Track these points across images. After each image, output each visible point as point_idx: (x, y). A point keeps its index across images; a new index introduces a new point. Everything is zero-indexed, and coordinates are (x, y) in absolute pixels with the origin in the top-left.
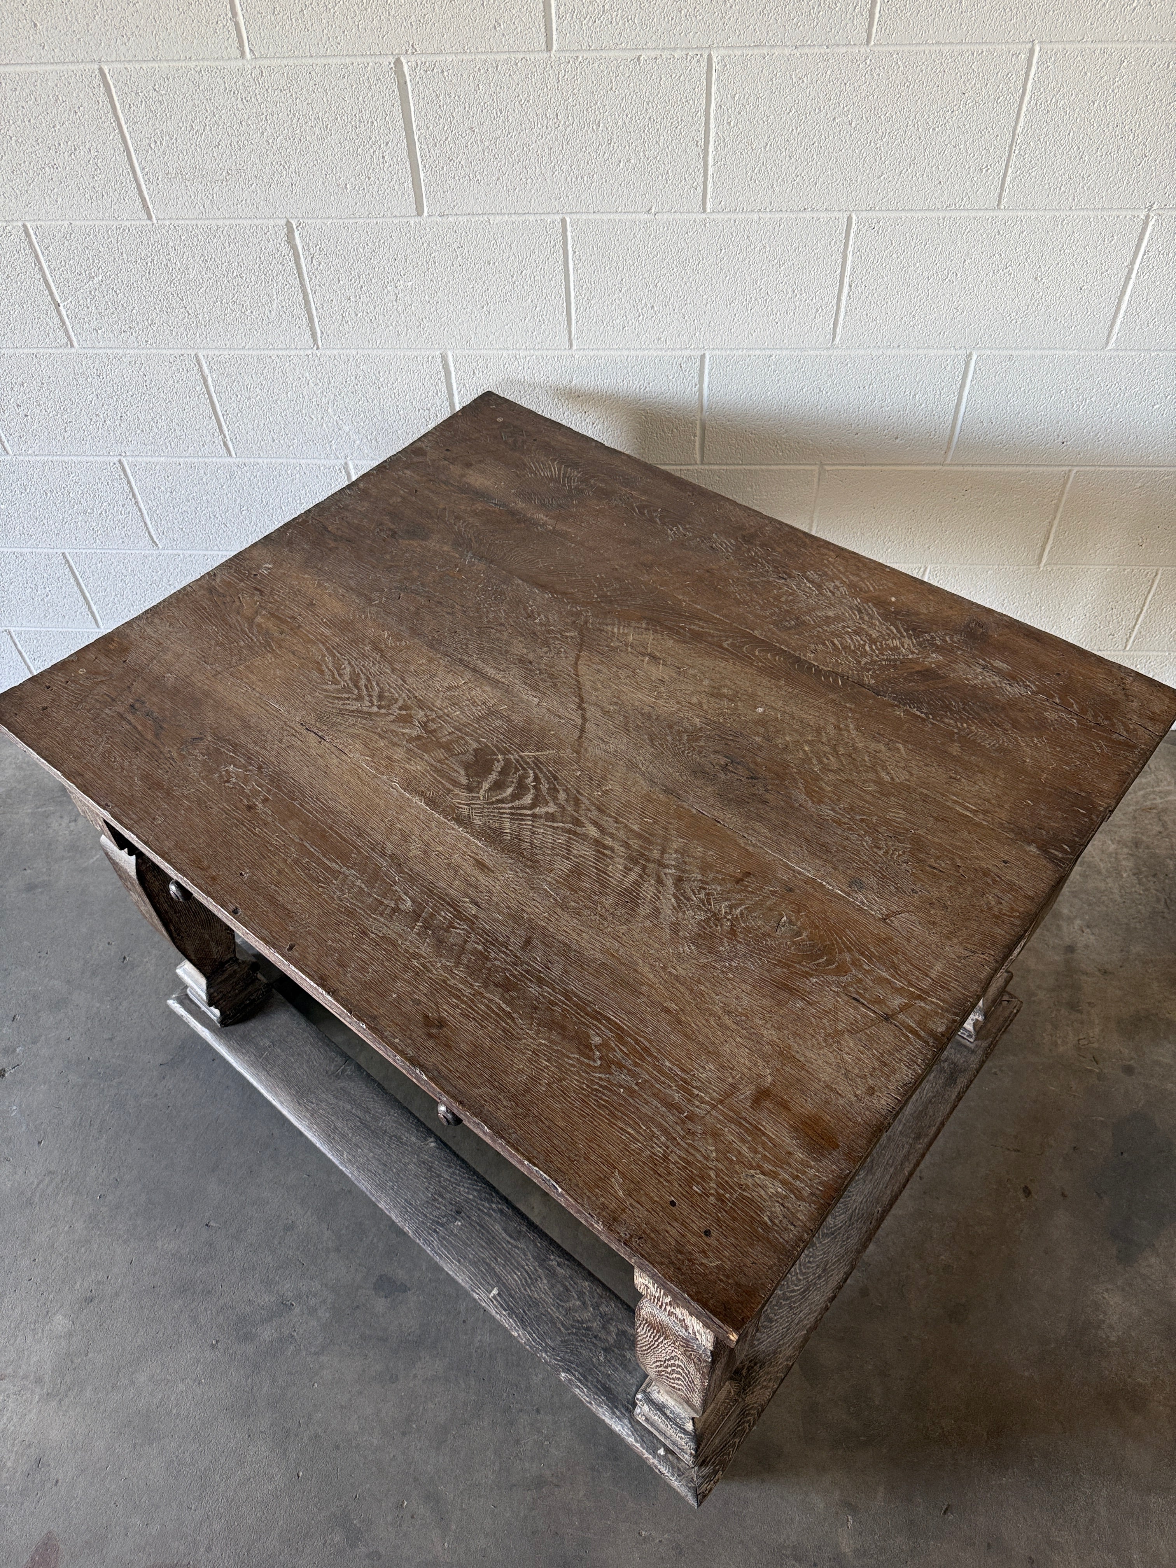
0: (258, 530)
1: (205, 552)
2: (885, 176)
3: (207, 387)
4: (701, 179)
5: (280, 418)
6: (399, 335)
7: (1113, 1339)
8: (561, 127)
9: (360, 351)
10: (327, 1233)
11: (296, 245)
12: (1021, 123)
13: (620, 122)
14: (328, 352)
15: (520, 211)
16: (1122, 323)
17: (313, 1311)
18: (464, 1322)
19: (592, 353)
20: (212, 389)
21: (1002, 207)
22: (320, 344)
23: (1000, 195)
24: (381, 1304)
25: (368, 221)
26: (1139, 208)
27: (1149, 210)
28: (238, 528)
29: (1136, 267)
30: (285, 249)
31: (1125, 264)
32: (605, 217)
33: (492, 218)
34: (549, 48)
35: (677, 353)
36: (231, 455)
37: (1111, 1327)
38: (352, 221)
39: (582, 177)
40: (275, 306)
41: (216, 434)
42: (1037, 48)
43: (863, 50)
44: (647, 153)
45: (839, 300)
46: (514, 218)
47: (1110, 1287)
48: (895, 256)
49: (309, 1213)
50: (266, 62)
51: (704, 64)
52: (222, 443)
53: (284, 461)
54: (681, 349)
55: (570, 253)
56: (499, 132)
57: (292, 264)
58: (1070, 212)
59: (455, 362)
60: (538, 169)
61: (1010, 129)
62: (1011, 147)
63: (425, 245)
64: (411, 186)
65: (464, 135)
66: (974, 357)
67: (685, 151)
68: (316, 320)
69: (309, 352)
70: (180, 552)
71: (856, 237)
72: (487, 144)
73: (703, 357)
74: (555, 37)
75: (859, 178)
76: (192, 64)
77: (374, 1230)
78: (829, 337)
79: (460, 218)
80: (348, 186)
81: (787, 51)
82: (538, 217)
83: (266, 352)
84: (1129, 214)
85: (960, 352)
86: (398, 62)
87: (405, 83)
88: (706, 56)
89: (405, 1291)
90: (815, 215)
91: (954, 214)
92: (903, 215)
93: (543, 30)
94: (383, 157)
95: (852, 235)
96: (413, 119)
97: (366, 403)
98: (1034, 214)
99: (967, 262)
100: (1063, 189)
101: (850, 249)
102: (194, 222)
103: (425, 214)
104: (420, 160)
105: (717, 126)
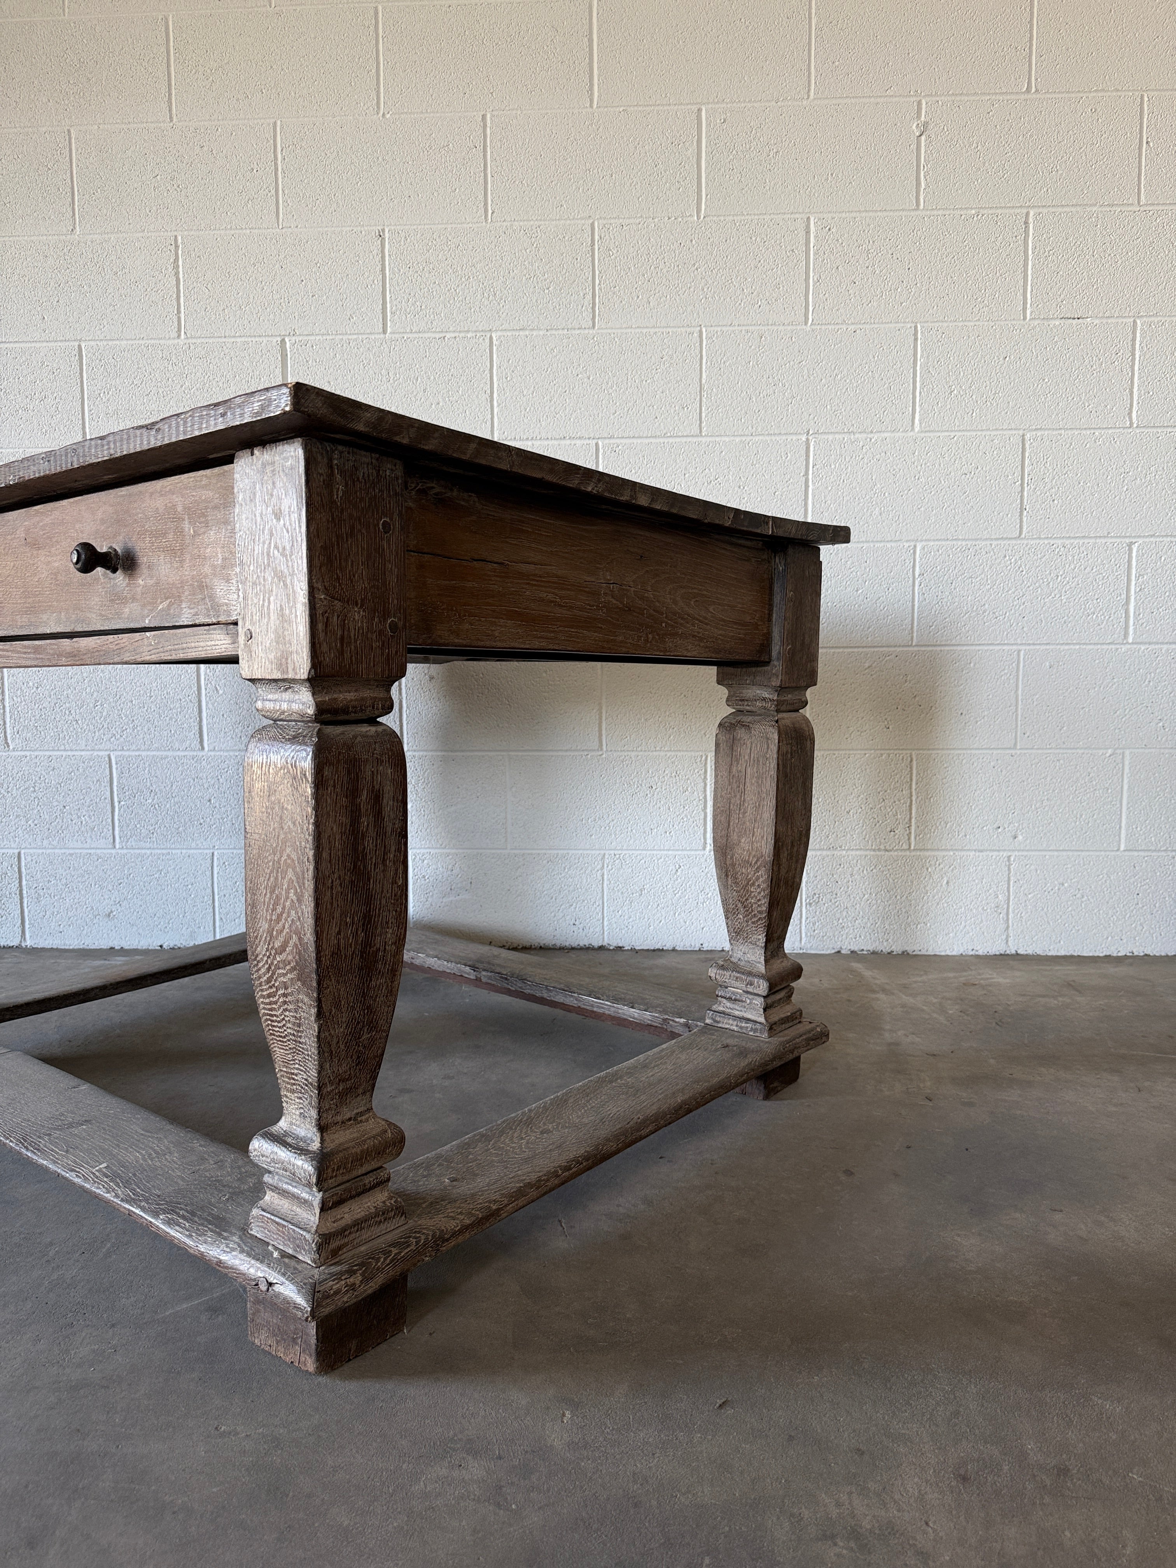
2: (618, 413)
4: (489, 416)
13: (432, 378)
21: (704, 434)
23: (700, 425)
26: (799, 433)
27: (807, 434)
29: (810, 477)
31: (802, 474)
34: (384, 331)
42: (704, 330)
43: (591, 332)
44: (451, 398)
48: (633, 471)
50: (194, 341)
51: (487, 341)
56: (348, 384)
58: (752, 437)
61: (698, 380)
67: (477, 397)
70: (28, 753)
71: (604, 457)
74: (389, 325)
75: (600, 414)
76: (143, 342)
81: (541, 333)
86: (283, 341)
87: (287, 355)
88: (488, 336)
90: (573, 442)
91: (671, 440)
92: (635, 441)
93: (381, 320)
95: (601, 456)
96: (289, 376)
98: (727, 439)
99: (687, 476)
100: (743, 421)
105: (498, 380)
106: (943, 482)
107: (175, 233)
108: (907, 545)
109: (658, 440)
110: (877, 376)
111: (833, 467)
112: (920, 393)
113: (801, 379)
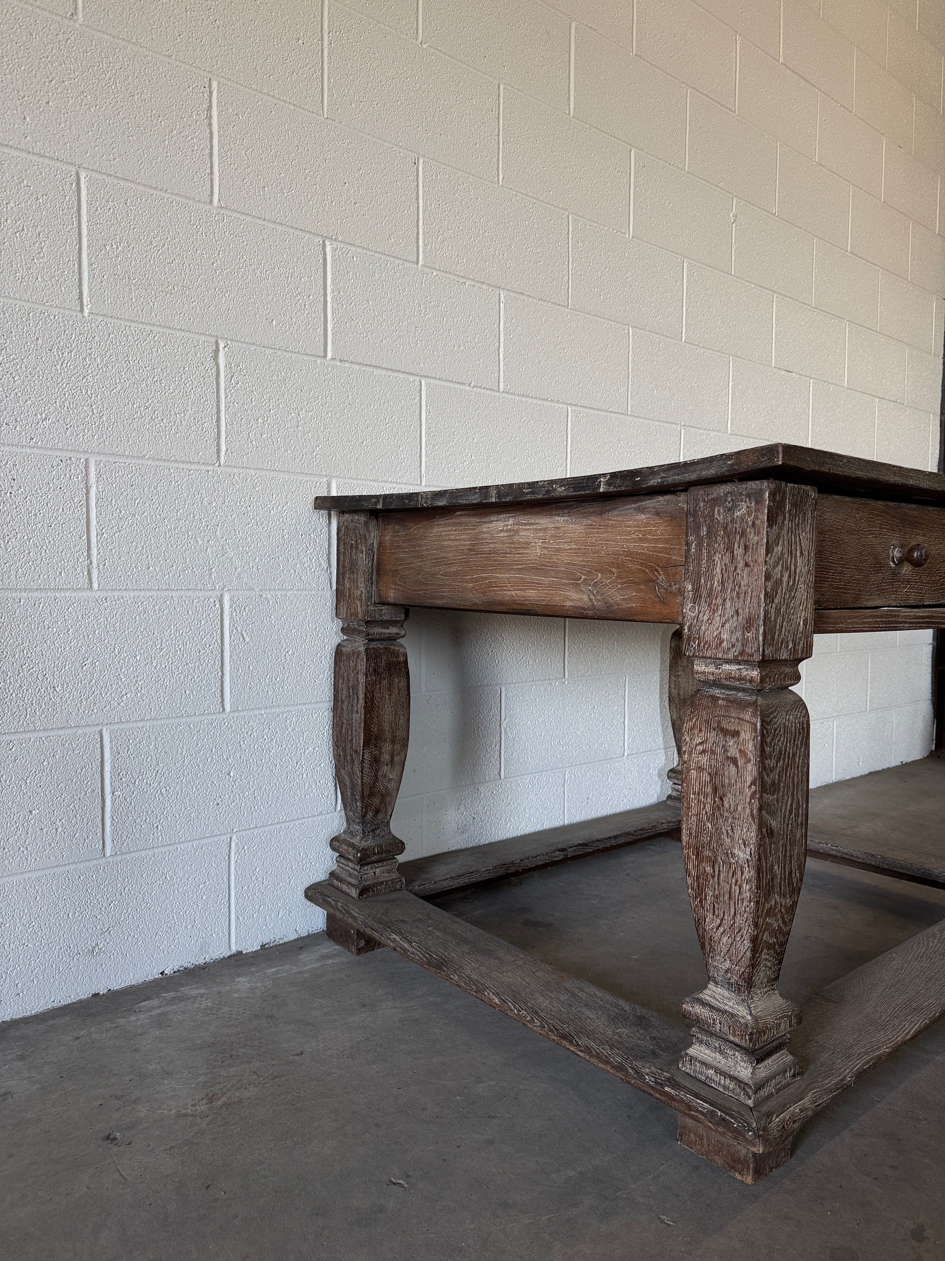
3: (87, 499)
6: (292, 460)
8: (422, 315)
9: (257, 472)
11: (219, 363)
12: (630, 367)
14: (229, 470)
15: (395, 368)
20: (93, 501)
22: (222, 461)
25: (287, 352)
28: (71, 691)
30: (210, 363)
32: (446, 384)
33: (375, 370)
36: (92, 587)
38: (274, 349)
39: (433, 352)
40: (185, 418)
41: (81, 560)
46: (390, 373)
52: (85, 570)
53: (155, 593)
55: (423, 407)
57: (213, 379)
60: (409, 340)
62: (628, 379)
63: (327, 381)
64: (322, 332)
65: (363, 304)
68: (223, 436)
69: (210, 468)
72: (379, 314)
79: (356, 364)
82: (405, 375)
83: (166, 464)
84: (674, 426)
94: (305, 306)
101: (569, 429)
102: (128, 324)
103: (331, 356)
104: (330, 314)
107: (210, 75)
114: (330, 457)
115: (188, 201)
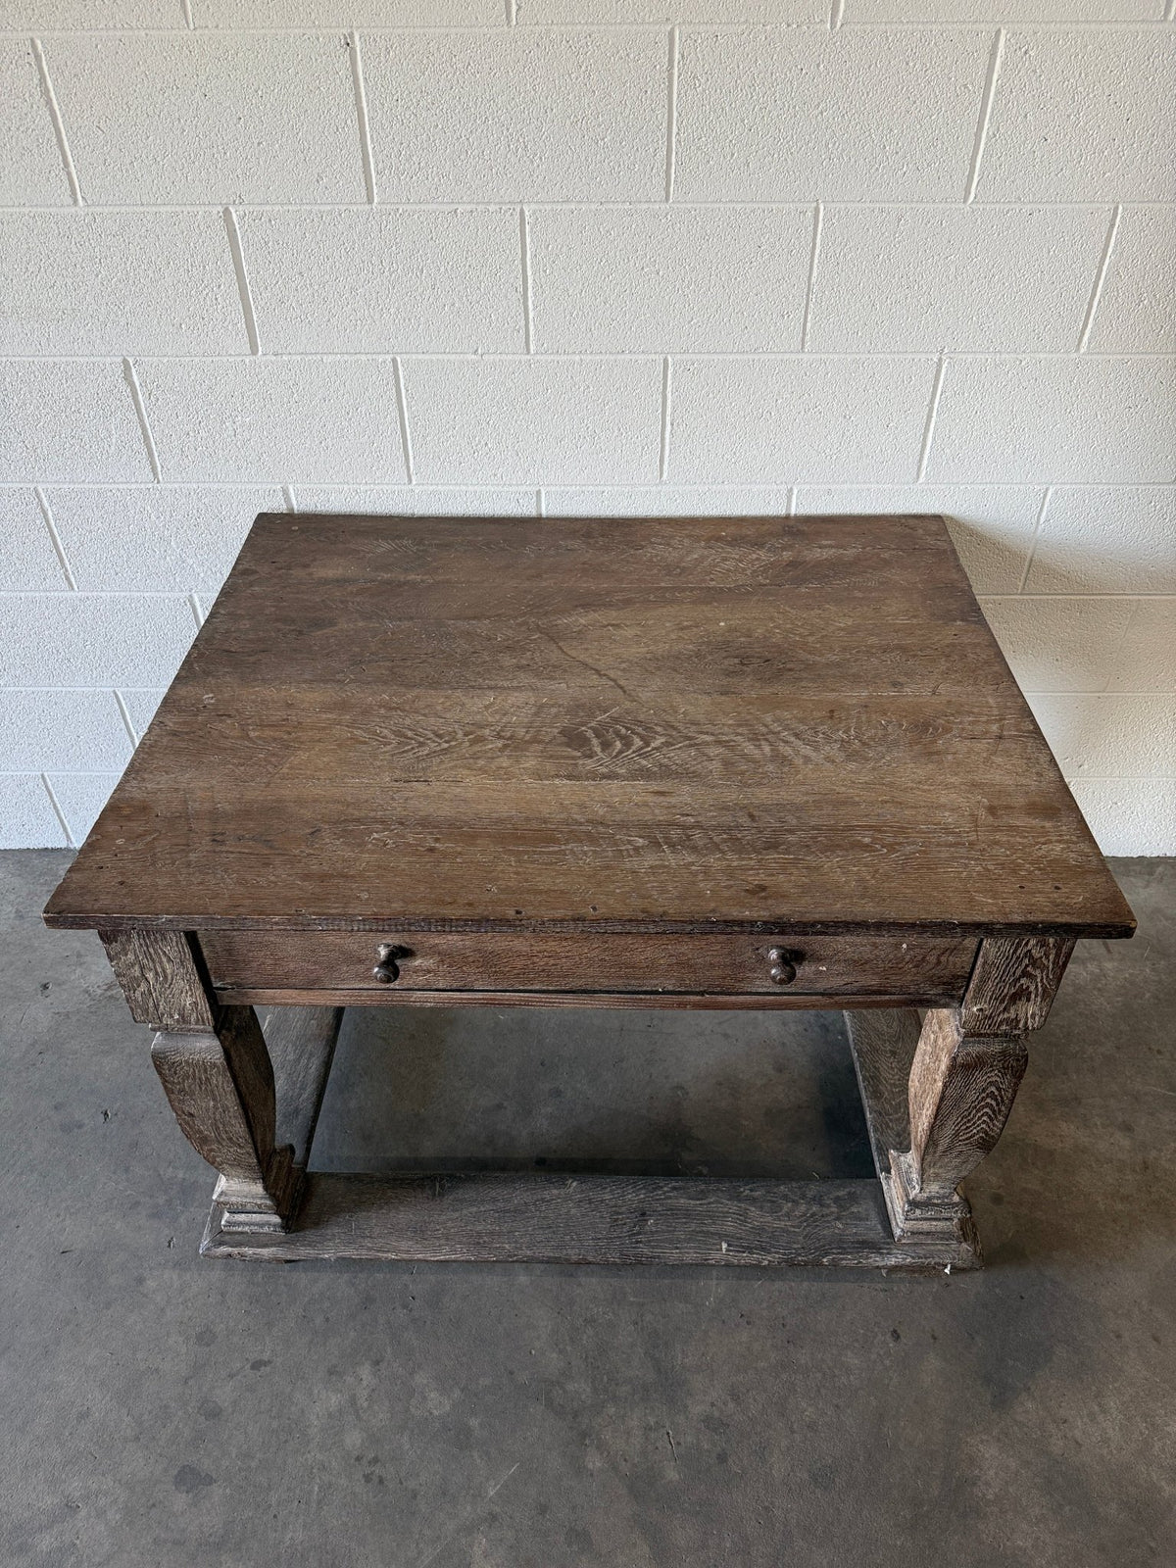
0: (102, 664)
1: (48, 689)
2: (695, 321)
3: (47, 521)
4: (523, 322)
5: (122, 552)
6: (239, 469)
7: (990, 1497)
8: (386, 273)
9: (201, 485)
10: (127, 1419)
11: (134, 382)
12: (815, 274)
13: (442, 269)
14: (169, 486)
15: (352, 351)
16: (929, 458)
17: (101, 1514)
18: (275, 1516)
19: (431, 488)
20: (52, 522)
21: (806, 350)
22: (160, 478)
23: (803, 339)
24: (180, 1501)
25: (204, 359)
26: (931, 352)
27: (941, 354)
28: (81, 663)
29: (936, 405)
30: (123, 386)
31: (925, 403)
32: (434, 357)
33: (325, 357)
34: (370, 201)
35: (514, 489)
36: (73, 589)
37: (987, 1484)
38: (187, 359)
39: (410, 320)
40: (114, 440)
41: (58, 568)
42: (822, 207)
43: (663, 206)
44: (470, 298)
45: (663, 439)
46: (346, 357)
47: (985, 1437)
48: (711, 395)
49: (108, 1398)
50: (99, 209)
51: (517, 217)
52: (63, 577)
53: (128, 594)
54: (518, 485)
55: (403, 391)
56: (327, 277)
57: (130, 400)
58: (868, 356)
59: (297, 496)
60: (366, 312)
61: (806, 279)
62: (808, 295)
63: (261, 382)
64: (244, 326)
65: (293, 279)
66: (795, 491)
67: (506, 296)
68: (156, 454)
69: (150, 486)
70: (23, 689)
71: (674, 376)
72: (316, 287)
73: (539, 493)
74: (375, 191)
75: (671, 322)
76: (26, 210)
77: (180, 1413)
78: (657, 473)
79: (294, 357)
80: (183, 326)
81: (593, 207)
82: (370, 357)
83: (106, 486)
84: (923, 357)
85: (782, 487)
86: (227, 211)
87: (235, 231)
88: (518, 210)
89: (210, 1484)
90: (634, 357)
91: (763, 357)
92: (715, 357)
93: (363, 184)
94: (216, 299)
95: (670, 376)
96: (244, 264)
97: (209, 536)
98: (836, 357)
99: (779, 402)
100: (859, 334)
101: (669, 389)
102: (31, 359)
103: (260, 353)
104: (252, 303)
105: (534, 274)
106: (1099, 417)
107: (30, 34)
108: (1037, 488)
109: (745, 357)
110: (1047, 277)
111: (966, 395)
112: (1100, 302)
113: (945, 280)
114: (282, 463)
115: (51, 210)
